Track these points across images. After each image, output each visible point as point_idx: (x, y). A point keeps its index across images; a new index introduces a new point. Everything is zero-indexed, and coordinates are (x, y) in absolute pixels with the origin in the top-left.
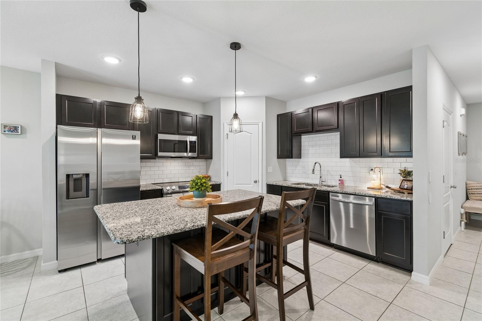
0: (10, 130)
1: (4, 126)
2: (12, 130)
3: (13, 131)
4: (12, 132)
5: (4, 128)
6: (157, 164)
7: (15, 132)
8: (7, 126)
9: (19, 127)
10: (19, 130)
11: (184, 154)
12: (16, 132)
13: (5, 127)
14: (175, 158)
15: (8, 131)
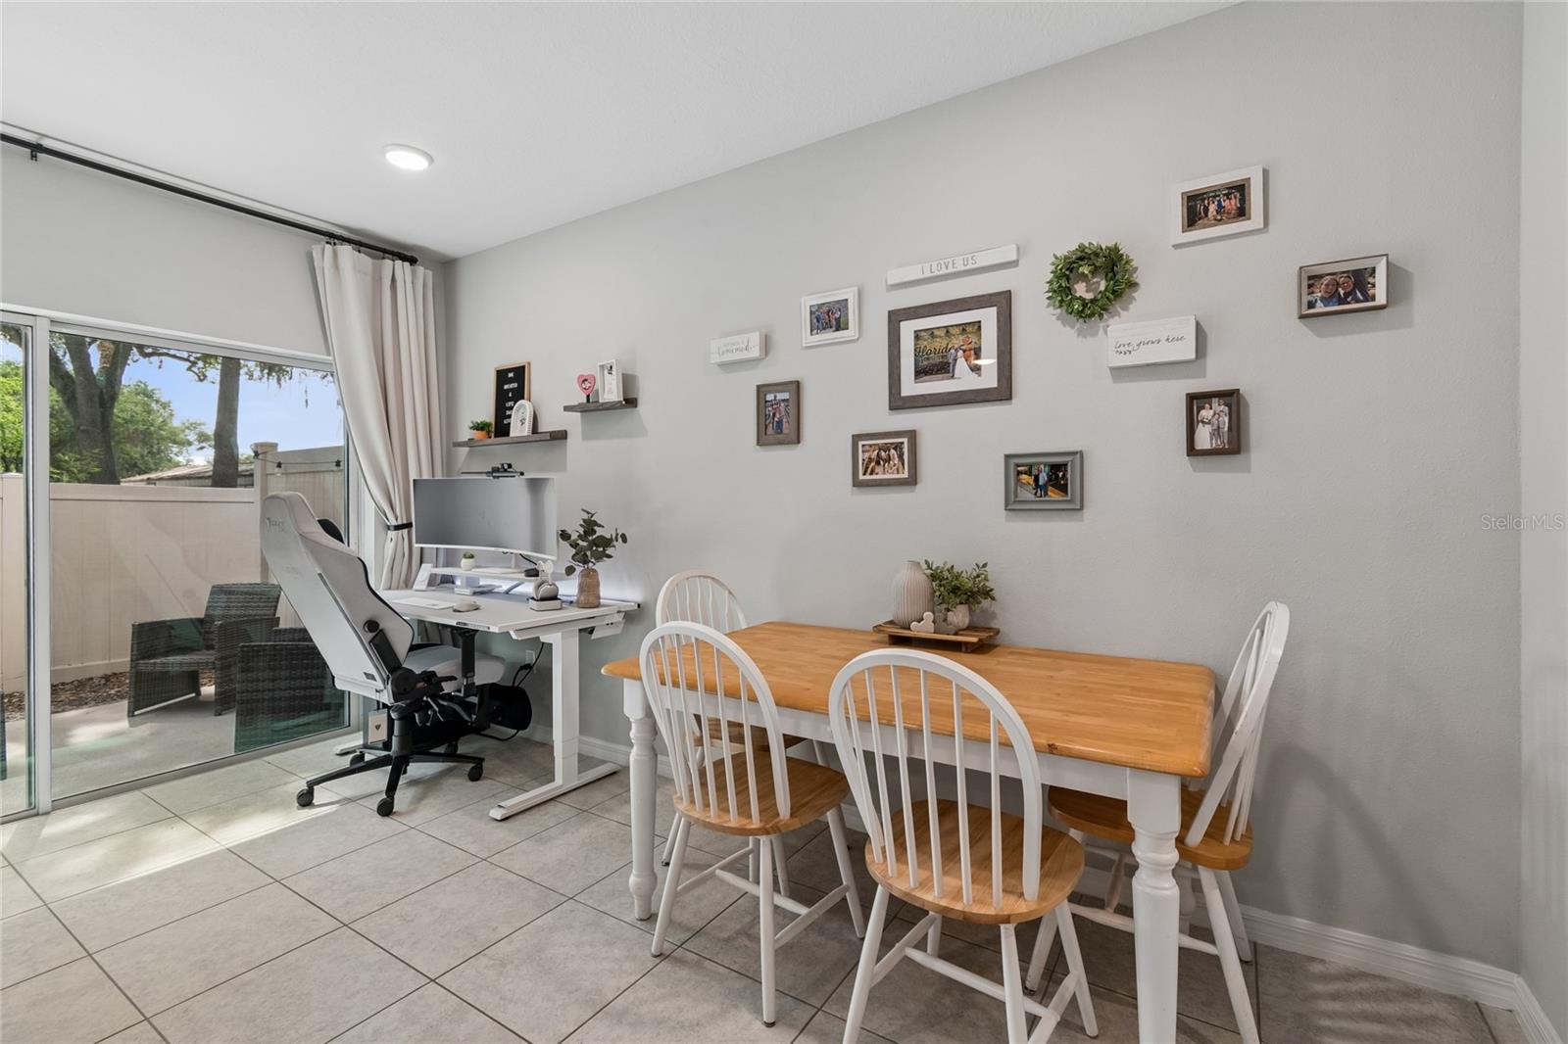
0: (1332, 297)
1: (1310, 278)
2: (1342, 292)
3: (1347, 295)
4: (1342, 301)
5: (1310, 286)
7: (1358, 301)
8: (1320, 277)
9: (1373, 270)
10: (1374, 286)
12: (1362, 302)
13: (1313, 279)
15: (1326, 301)
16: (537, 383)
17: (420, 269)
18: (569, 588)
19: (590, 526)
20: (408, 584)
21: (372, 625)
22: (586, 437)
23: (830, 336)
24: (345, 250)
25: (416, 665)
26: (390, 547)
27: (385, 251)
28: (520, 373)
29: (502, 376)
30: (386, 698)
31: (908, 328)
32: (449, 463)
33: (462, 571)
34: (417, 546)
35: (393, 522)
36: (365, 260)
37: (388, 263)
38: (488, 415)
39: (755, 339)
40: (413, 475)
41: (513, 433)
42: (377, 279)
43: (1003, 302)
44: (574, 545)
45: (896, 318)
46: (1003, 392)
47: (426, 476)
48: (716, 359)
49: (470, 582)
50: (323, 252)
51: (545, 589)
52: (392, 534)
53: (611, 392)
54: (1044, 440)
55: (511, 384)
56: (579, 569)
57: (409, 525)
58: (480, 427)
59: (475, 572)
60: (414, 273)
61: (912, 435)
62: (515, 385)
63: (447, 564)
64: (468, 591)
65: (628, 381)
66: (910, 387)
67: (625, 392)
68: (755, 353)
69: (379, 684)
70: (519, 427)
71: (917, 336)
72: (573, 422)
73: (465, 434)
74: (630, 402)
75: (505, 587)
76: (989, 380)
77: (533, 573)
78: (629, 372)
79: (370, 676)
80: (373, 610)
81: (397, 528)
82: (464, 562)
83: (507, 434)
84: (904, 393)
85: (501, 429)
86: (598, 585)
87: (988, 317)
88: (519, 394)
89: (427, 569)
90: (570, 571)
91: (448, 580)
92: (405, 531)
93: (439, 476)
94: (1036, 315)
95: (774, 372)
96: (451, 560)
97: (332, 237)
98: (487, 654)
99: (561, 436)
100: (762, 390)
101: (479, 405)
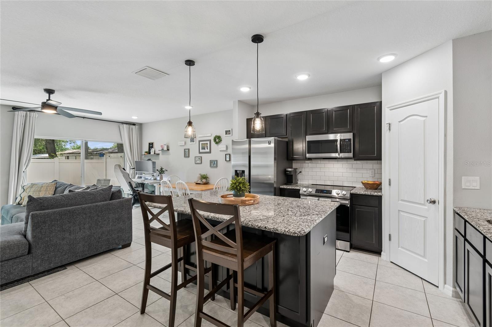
6: (318, 165)
11: (336, 155)
14: (330, 160)
16: (155, 145)
17: (136, 126)
18: (158, 178)
19: (162, 169)
20: (134, 178)
21: (130, 183)
22: (162, 155)
23: (192, 143)
24: (125, 125)
25: (136, 189)
26: (131, 172)
27: (131, 124)
28: (152, 143)
29: (150, 144)
30: (132, 193)
31: (201, 143)
32: (141, 158)
33: (143, 175)
34: (136, 172)
35: (132, 168)
36: (128, 126)
37: (131, 126)
38: (147, 150)
39: (184, 142)
40: (135, 160)
41: (151, 154)
42: (129, 128)
43: (210, 141)
44: (159, 172)
45: (200, 141)
46: (210, 152)
47: (137, 160)
48: (179, 145)
49: (144, 177)
50: (121, 126)
51: (155, 178)
52: (132, 170)
53: (165, 149)
54: (213, 159)
55: (151, 145)
56: (160, 175)
57: (134, 168)
58: (146, 152)
59: (145, 176)
60: (135, 127)
61: (201, 157)
62: (152, 146)
63: (141, 175)
64: (144, 179)
65: (168, 147)
66: (201, 151)
67: (167, 148)
68: (184, 144)
69: (131, 191)
70: (152, 153)
71: (202, 144)
72: (160, 152)
73: (144, 153)
74: (168, 150)
75: (150, 178)
76: (208, 150)
77: (153, 176)
78: (168, 145)
79: (129, 190)
80: (130, 180)
81: (132, 169)
82: (143, 174)
83: (150, 154)
84: (200, 151)
85: (150, 153)
86: (163, 177)
87: (208, 142)
88: (152, 147)
89: (137, 176)
90: (159, 175)
91: (141, 177)
92: (134, 169)
93: (139, 161)
94: (213, 143)
95: (186, 147)
96: (141, 174)
97: (123, 123)
98: (147, 188)
99: (159, 154)
100: (185, 150)
101: (146, 149)
